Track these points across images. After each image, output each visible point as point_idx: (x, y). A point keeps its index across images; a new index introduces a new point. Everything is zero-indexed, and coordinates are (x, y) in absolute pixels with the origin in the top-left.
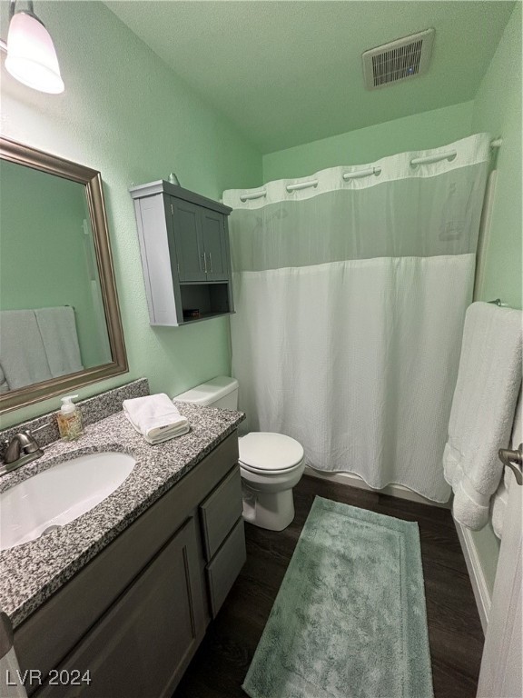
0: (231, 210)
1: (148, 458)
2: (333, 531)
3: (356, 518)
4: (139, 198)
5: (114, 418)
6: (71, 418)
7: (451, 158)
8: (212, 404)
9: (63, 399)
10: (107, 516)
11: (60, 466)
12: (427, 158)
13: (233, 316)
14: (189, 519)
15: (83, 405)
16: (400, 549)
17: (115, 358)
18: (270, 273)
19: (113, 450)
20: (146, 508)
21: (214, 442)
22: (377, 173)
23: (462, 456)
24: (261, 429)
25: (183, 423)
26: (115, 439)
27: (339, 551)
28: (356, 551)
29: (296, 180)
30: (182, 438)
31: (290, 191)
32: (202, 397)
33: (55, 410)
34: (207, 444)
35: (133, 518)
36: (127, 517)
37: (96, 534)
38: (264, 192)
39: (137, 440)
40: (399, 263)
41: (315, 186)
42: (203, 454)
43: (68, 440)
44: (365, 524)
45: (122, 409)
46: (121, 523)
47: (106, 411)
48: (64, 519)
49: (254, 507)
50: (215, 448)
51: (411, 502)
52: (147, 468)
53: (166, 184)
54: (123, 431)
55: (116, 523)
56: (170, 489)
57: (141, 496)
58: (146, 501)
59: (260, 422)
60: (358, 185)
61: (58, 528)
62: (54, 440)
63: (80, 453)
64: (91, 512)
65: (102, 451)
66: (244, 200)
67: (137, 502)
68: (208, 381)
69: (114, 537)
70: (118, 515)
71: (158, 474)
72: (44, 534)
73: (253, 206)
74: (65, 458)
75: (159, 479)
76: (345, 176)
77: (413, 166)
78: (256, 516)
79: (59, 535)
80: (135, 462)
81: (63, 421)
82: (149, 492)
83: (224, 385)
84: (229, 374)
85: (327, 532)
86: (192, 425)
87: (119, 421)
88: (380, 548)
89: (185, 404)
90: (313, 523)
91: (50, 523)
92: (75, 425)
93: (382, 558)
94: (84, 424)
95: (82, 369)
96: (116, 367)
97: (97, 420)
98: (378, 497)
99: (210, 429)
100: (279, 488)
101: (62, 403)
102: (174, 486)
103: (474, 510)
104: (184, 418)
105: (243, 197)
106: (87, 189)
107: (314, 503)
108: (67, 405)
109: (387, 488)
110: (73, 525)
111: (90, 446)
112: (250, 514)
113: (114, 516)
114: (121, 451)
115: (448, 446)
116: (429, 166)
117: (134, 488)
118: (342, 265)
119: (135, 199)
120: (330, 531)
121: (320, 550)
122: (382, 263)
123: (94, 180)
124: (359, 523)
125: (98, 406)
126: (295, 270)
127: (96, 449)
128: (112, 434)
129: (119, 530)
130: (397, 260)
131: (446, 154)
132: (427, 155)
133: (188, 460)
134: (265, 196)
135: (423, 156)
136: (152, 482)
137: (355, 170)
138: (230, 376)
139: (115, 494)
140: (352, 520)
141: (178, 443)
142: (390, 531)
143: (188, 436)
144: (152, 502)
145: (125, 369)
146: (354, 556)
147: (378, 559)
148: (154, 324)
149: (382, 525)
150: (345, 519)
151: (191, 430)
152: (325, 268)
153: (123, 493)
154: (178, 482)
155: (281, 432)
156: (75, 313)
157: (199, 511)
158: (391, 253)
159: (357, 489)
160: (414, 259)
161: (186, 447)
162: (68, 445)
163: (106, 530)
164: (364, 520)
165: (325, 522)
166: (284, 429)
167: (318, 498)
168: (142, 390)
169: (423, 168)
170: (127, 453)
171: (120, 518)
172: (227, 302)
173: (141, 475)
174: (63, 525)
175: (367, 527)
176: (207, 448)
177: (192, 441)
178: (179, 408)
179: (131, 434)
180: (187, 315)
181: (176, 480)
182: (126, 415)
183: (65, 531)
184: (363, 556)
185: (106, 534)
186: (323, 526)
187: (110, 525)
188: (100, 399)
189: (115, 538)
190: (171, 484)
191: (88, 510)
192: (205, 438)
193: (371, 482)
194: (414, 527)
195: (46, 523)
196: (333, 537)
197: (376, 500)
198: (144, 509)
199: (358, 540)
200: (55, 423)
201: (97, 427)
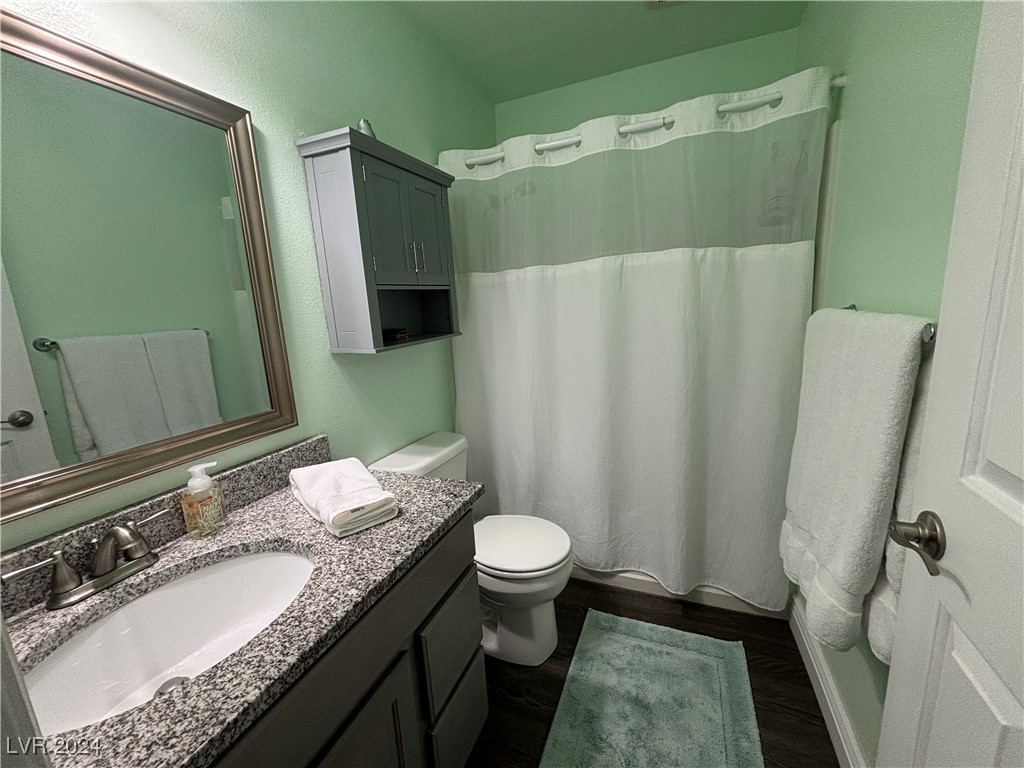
0: (452, 179)
1: (334, 559)
2: (618, 663)
3: (651, 639)
4: (313, 156)
5: (276, 499)
6: (204, 500)
7: (775, 103)
8: (431, 472)
9: (190, 470)
10: (268, 658)
11: (186, 577)
12: (739, 104)
13: (456, 339)
14: (400, 655)
15: (224, 478)
16: (720, 684)
17: (276, 403)
18: (512, 275)
19: (275, 549)
20: (333, 640)
21: (438, 531)
22: (669, 125)
23: (813, 537)
24: (502, 509)
25: (387, 501)
26: (279, 531)
27: (628, 692)
28: (655, 692)
29: (548, 136)
30: (387, 525)
31: (540, 152)
32: (412, 463)
33: (179, 488)
34: (428, 533)
35: (312, 658)
36: (303, 658)
37: (250, 689)
38: (501, 154)
39: (313, 531)
40: (705, 255)
41: (578, 144)
42: (422, 550)
43: (200, 536)
44: (665, 648)
45: (288, 483)
46: (293, 667)
47: (262, 489)
48: (195, 665)
49: (495, 631)
50: (440, 540)
51: (729, 612)
52: (332, 574)
53: (354, 134)
54: (291, 518)
55: (284, 668)
56: (372, 607)
57: (324, 620)
58: (334, 629)
59: (501, 500)
60: (641, 143)
61: (183, 681)
62: (176, 537)
63: (221, 556)
64: (241, 653)
65: (257, 552)
66: (470, 166)
67: (319, 632)
68: (420, 440)
69: (282, 691)
70: (287, 654)
71: (351, 584)
72: (160, 693)
73: (484, 175)
74: (196, 564)
75: (354, 592)
76: (622, 129)
77: (721, 114)
78: (500, 645)
79: (185, 696)
80: (312, 567)
81: (190, 505)
82: (339, 613)
83: (446, 444)
84: (452, 427)
85: (609, 664)
86: (403, 505)
87: (283, 503)
88: (690, 684)
89: (388, 474)
90: (587, 651)
91: (172, 673)
92: (211, 511)
93: (694, 700)
94: (227, 509)
95: (220, 421)
96: (277, 417)
97: (248, 502)
98: (681, 607)
99: (431, 510)
100: (534, 600)
101: (190, 476)
102: (377, 602)
103: (841, 619)
104: (389, 494)
105: (470, 161)
106: (229, 138)
107: (586, 621)
108: (198, 478)
109: (696, 592)
110: (210, 676)
111: (238, 543)
112: (491, 643)
113: (281, 658)
114: (287, 550)
115: (786, 525)
116: (743, 114)
117: (313, 608)
118: (619, 261)
119: (306, 157)
120: (612, 661)
121: (600, 692)
122: (678, 256)
123: (239, 124)
124: (657, 648)
125: (249, 479)
126: (550, 270)
127: (246, 548)
128: (273, 522)
129: (290, 680)
130: (700, 252)
131: (767, 98)
132: (740, 100)
133: (399, 560)
134: (503, 159)
135: (735, 100)
136: (342, 597)
137: (636, 121)
138: (454, 431)
139: (281, 620)
140: (645, 644)
141: (380, 533)
142: (702, 658)
143: (397, 523)
144: (344, 629)
145: (293, 421)
146: (652, 699)
147: (690, 700)
148: (336, 351)
149: (691, 648)
150: (634, 642)
151: (401, 513)
152: (595, 265)
153: (294, 617)
154: (384, 595)
155: (534, 514)
156: (210, 341)
157: (417, 641)
158: (694, 242)
159: (650, 596)
160: (724, 250)
161: (394, 540)
162: (199, 543)
163: (268, 682)
164: (662, 643)
165: (606, 649)
166: (538, 508)
167: (592, 613)
168: (319, 453)
169: (735, 118)
170: (298, 552)
171: (291, 660)
172: (449, 318)
173: (323, 586)
174: (192, 677)
175: (668, 653)
176: (428, 540)
177: (403, 529)
178: (380, 480)
179: (303, 521)
180: (389, 336)
181: (381, 593)
182: (296, 492)
183: (195, 687)
184: (665, 699)
185: (268, 688)
186: (602, 655)
187: (274, 673)
188: (252, 469)
189: (283, 695)
190: (373, 599)
191: (236, 650)
192: (425, 525)
193: (671, 584)
194: (737, 650)
195: (164, 674)
196: (619, 670)
197: (678, 611)
198: (330, 643)
199: (657, 673)
200: (178, 510)
201: (248, 514)
